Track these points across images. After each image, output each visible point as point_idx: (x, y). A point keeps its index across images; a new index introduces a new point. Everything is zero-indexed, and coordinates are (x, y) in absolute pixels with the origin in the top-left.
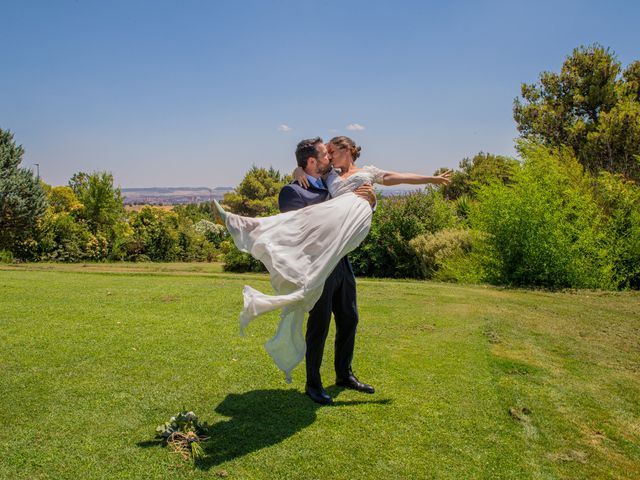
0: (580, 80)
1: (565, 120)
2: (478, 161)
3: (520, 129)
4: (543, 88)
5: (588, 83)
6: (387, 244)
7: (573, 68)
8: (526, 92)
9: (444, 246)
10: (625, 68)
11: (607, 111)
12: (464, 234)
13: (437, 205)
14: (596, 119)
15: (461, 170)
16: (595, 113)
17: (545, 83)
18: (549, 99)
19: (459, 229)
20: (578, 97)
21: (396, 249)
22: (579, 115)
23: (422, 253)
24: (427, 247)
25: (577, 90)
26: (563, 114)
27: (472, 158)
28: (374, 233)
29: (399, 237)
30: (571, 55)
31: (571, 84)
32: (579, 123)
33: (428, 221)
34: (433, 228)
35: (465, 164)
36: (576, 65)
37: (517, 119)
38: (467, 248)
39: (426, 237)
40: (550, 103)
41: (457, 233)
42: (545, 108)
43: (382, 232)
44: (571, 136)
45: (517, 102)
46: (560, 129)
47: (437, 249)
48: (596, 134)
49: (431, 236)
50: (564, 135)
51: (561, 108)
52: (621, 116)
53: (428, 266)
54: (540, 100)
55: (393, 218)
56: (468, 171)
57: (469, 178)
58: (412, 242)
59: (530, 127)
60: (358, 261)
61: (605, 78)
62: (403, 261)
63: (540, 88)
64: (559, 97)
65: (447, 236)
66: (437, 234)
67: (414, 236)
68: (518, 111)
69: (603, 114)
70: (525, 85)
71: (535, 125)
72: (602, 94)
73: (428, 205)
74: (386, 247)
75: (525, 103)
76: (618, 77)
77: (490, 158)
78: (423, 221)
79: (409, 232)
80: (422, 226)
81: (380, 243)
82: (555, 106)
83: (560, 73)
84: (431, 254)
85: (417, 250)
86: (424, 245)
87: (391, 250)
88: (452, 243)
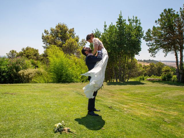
2: (27, 49)
3: (43, 41)
6: (11, 73)
8: (45, 32)
20: (59, 35)
21: (14, 74)
25: (59, 34)
28: (6, 69)
29: (15, 71)
31: (58, 32)
34: (25, 68)
35: (23, 49)
36: (59, 27)
37: (43, 39)
39: (24, 71)
42: (50, 37)
43: (8, 69)
45: (43, 34)
47: (29, 74)
48: (65, 45)
57: (25, 53)
58: (19, 72)
59: (46, 41)
61: (65, 32)
62: (16, 78)
63: (50, 32)
68: (43, 36)
70: (45, 30)
72: (65, 35)
75: (45, 35)
76: (68, 31)
79: (18, 69)
80: (22, 67)
81: (8, 72)
82: (53, 37)
83: (55, 29)
84: (27, 75)
85: (21, 75)
86: (24, 73)
87: (12, 75)
88: (33, 72)
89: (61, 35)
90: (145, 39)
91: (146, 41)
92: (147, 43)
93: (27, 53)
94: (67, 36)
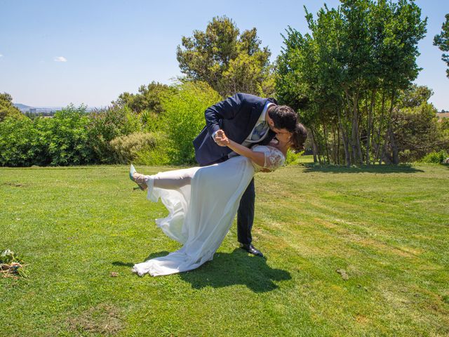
0: (217, 38)
1: (209, 63)
2: (152, 87)
3: (181, 66)
4: (195, 41)
5: (222, 41)
6: (94, 144)
7: (213, 30)
8: (185, 42)
9: (136, 144)
10: (242, 32)
11: (234, 59)
12: (149, 135)
13: (128, 116)
14: (227, 64)
15: (140, 93)
16: (226, 59)
17: (196, 37)
18: (199, 48)
19: (145, 133)
20: (215, 49)
21: (100, 147)
22: (217, 60)
23: (120, 150)
24: (124, 146)
25: (215, 44)
26: (208, 59)
27: (147, 85)
28: (83, 136)
29: (102, 139)
30: (212, 21)
31: (212, 40)
32: (217, 65)
33: (123, 127)
34: (126, 132)
35: (142, 89)
36: (214, 28)
37: (179, 60)
38: (152, 145)
39: (122, 139)
40: (200, 51)
41: (144, 135)
42: (197, 54)
43: (89, 135)
44: (212, 73)
45: (179, 48)
46: (206, 68)
47: (131, 146)
48: (227, 73)
49: (126, 137)
50: (208, 72)
51: (206, 55)
52: (242, 62)
53: (124, 159)
54: (193, 49)
55: (97, 126)
56: (145, 94)
57: (146, 99)
58: (112, 142)
59: (187, 66)
60: (72, 157)
61: (231, 38)
62: (105, 156)
63: (193, 40)
64: (205, 47)
65: (137, 137)
66: (130, 136)
67: (113, 138)
68: (179, 54)
69: (231, 61)
70: (184, 37)
71: (191, 65)
73: (122, 116)
74: (93, 147)
75: (184, 49)
76: (238, 38)
77: (159, 86)
78: (119, 128)
79: (109, 135)
80: (118, 131)
81: (88, 143)
82: (203, 53)
83: (205, 32)
84: (127, 150)
85: (116, 148)
86: (121, 144)
87: (97, 149)
88: (141, 141)
89: (218, 47)
90: (440, 43)
91: (441, 49)
92: (444, 55)
93: (151, 97)
94: (236, 49)
